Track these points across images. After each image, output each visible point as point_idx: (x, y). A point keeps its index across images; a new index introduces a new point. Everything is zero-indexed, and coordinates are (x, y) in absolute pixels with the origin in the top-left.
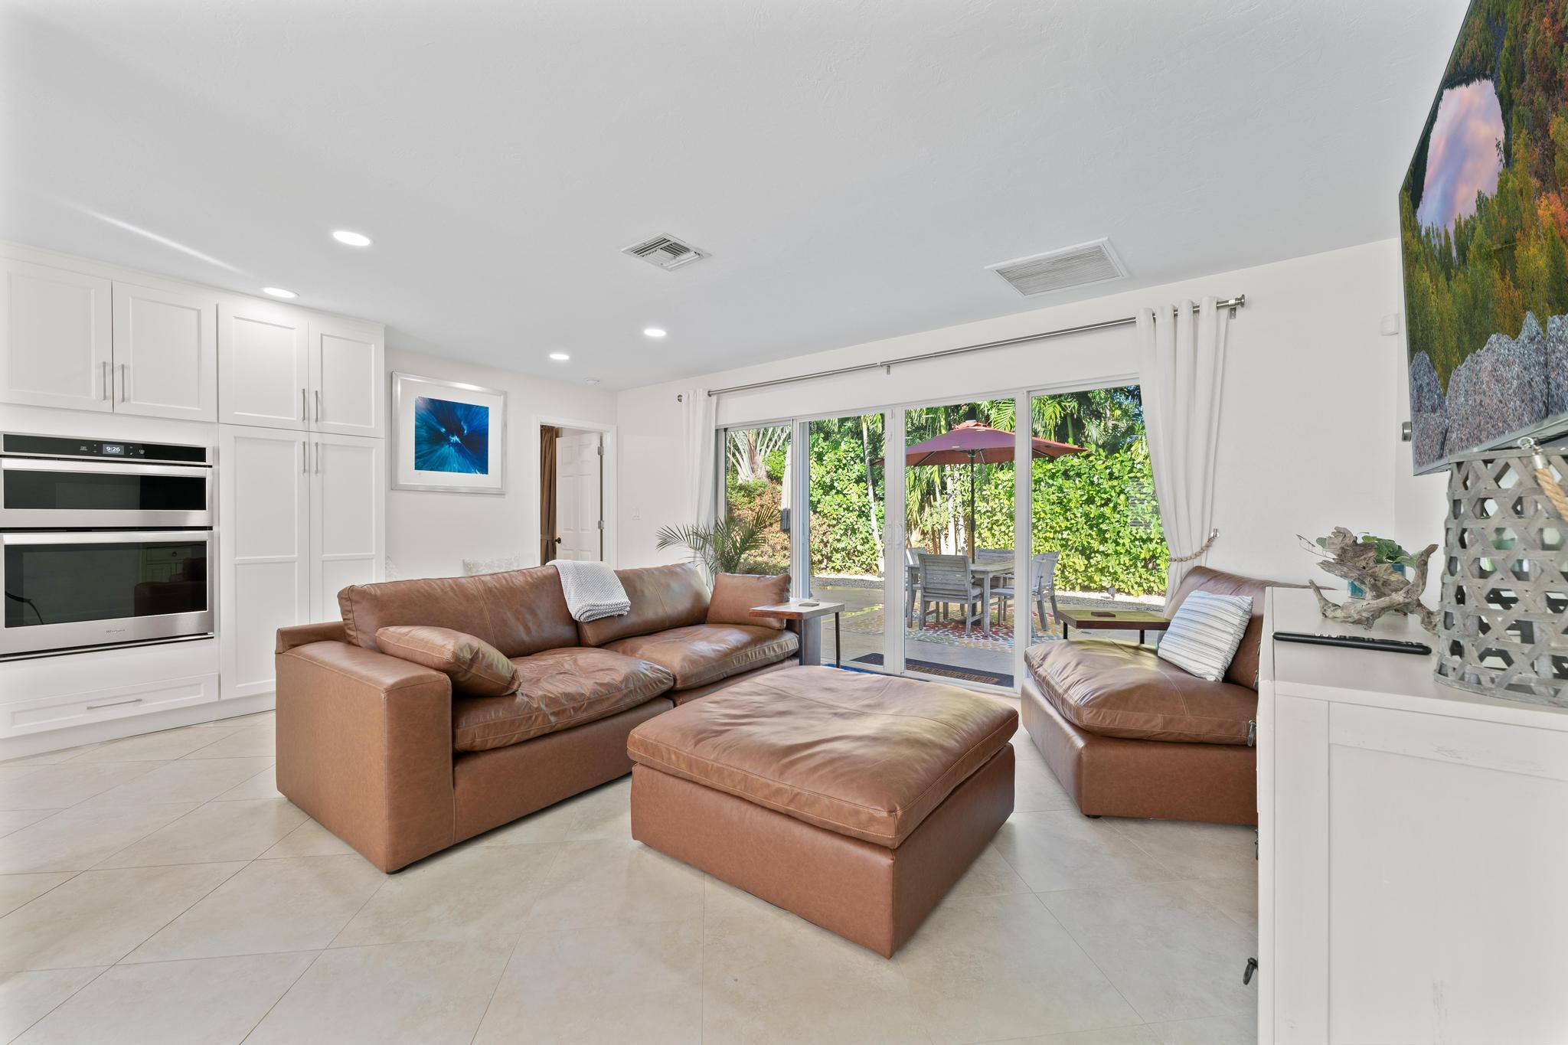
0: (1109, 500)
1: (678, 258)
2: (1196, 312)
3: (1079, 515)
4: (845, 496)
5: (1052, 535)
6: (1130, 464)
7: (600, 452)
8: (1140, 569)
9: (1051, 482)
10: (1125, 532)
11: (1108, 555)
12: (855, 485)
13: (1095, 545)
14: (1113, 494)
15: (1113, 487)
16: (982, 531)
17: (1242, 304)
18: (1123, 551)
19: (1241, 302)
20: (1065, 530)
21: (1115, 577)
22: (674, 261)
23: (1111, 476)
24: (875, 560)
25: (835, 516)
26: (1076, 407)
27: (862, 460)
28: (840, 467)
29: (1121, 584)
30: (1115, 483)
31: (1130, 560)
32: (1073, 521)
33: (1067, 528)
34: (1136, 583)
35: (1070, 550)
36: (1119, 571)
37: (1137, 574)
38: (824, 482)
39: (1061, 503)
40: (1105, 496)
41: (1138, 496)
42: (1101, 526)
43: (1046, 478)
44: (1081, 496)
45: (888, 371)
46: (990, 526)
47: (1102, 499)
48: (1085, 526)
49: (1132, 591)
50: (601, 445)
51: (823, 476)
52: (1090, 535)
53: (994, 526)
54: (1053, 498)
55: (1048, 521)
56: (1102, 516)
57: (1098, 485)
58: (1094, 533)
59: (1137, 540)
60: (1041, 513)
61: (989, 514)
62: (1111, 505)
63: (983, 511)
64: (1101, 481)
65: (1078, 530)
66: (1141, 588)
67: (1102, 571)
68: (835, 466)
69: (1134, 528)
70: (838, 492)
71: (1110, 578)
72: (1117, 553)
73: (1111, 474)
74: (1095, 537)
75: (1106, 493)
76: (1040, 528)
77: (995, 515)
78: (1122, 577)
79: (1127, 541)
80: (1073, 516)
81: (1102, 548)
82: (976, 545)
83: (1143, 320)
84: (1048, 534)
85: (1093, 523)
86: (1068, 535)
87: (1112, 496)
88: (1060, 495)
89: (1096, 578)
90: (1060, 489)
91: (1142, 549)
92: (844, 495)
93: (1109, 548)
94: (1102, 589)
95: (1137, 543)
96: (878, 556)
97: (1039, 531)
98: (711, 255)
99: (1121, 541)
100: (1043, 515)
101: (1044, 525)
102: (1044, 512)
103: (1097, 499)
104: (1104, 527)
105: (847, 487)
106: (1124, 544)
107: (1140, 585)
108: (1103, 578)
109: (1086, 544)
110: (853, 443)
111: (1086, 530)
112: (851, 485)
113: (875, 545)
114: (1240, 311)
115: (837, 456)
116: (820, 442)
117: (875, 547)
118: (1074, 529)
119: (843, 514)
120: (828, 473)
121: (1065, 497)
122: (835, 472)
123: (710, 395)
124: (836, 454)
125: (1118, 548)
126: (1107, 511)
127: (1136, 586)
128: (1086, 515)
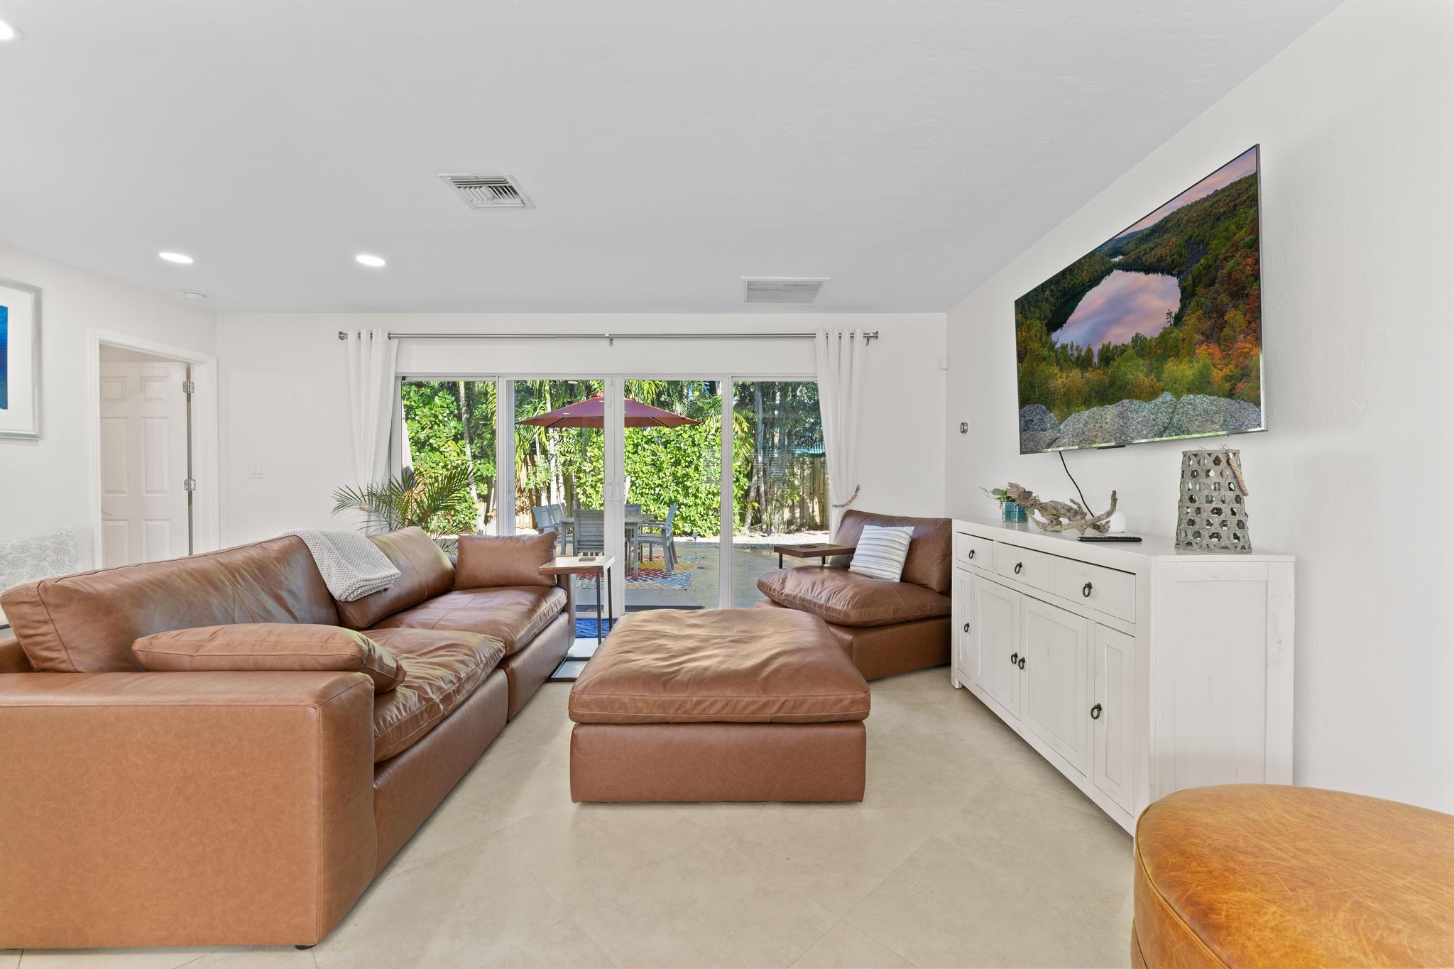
0: (691, 463)
1: (497, 200)
2: (852, 337)
3: (668, 474)
4: (442, 454)
5: (647, 491)
6: (705, 435)
7: (188, 389)
8: (710, 517)
9: (646, 446)
10: (702, 488)
11: (690, 506)
12: (453, 442)
13: (681, 499)
14: (695, 458)
15: (694, 452)
16: (587, 489)
17: (877, 337)
18: (700, 503)
19: (876, 336)
20: (657, 487)
21: (693, 523)
22: (490, 202)
23: (694, 445)
24: (474, 519)
25: (433, 475)
26: (666, 387)
27: (459, 418)
28: (436, 423)
29: (698, 528)
30: (696, 449)
31: (704, 510)
32: (664, 480)
33: (659, 485)
34: (708, 527)
35: (660, 503)
36: (697, 519)
37: (708, 520)
38: (418, 438)
39: (654, 465)
40: (688, 459)
41: (712, 459)
42: (685, 483)
43: (643, 443)
44: (671, 458)
45: (611, 344)
46: (593, 484)
47: (686, 461)
48: (673, 484)
49: (706, 534)
50: (188, 376)
51: (418, 432)
52: (676, 490)
53: (599, 484)
54: (649, 460)
55: (644, 479)
56: (687, 475)
57: (685, 450)
58: (679, 489)
59: (710, 494)
60: (640, 472)
61: (593, 473)
62: (693, 466)
63: (587, 471)
64: (686, 447)
65: (667, 487)
66: (711, 531)
67: (685, 519)
68: (431, 422)
69: (708, 485)
70: (433, 449)
71: (690, 525)
72: (696, 505)
73: (693, 441)
74: (680, 492)
75: (689, 457)
76: (637, 485)
77: (599, 474)
78: (700, 523)
79: (703, 496)
80: (664, 476)
81: (685, 501)
82: (581, 501)
83: (821, 337)
84: (644, 490)
85: (680, 481)
86: (660, 490)
87: (693, 459)
88: (654, 458)
89: (681, 525)
90: (654, 454)
91: (713, 500)
92: (441, 452)
93: (691, 501)
94: (685, 534)
95: (710, 496)
96: (476, 515)
97: (637, 488)
98: (535, 207)
99: (700, 495)
100: (641, 474)
101: (641, 483)
102: (642, 471)
103: (682, 461)
104: (688, 483)
105: (444, 445)
106: (701, 498)
107: (710, 529)
108: (686, 525)
109: (673, 498)
110: (450, 399)
111: (673, 487)
112: (449, 442)
113: (473, 503)
114: (872, 341)
115: (433, 412)
116: (412, 395)
117: (473, 506)
118: (665, 486)
119: (441, 472)
120: (423, 429)
121: (658, 460)
122: (431, 428)
123: (390, 338)
124: (431, 409)
125: (697, 501)
126: (691, 471)
127: (707, 530)
128: (674, 475)
